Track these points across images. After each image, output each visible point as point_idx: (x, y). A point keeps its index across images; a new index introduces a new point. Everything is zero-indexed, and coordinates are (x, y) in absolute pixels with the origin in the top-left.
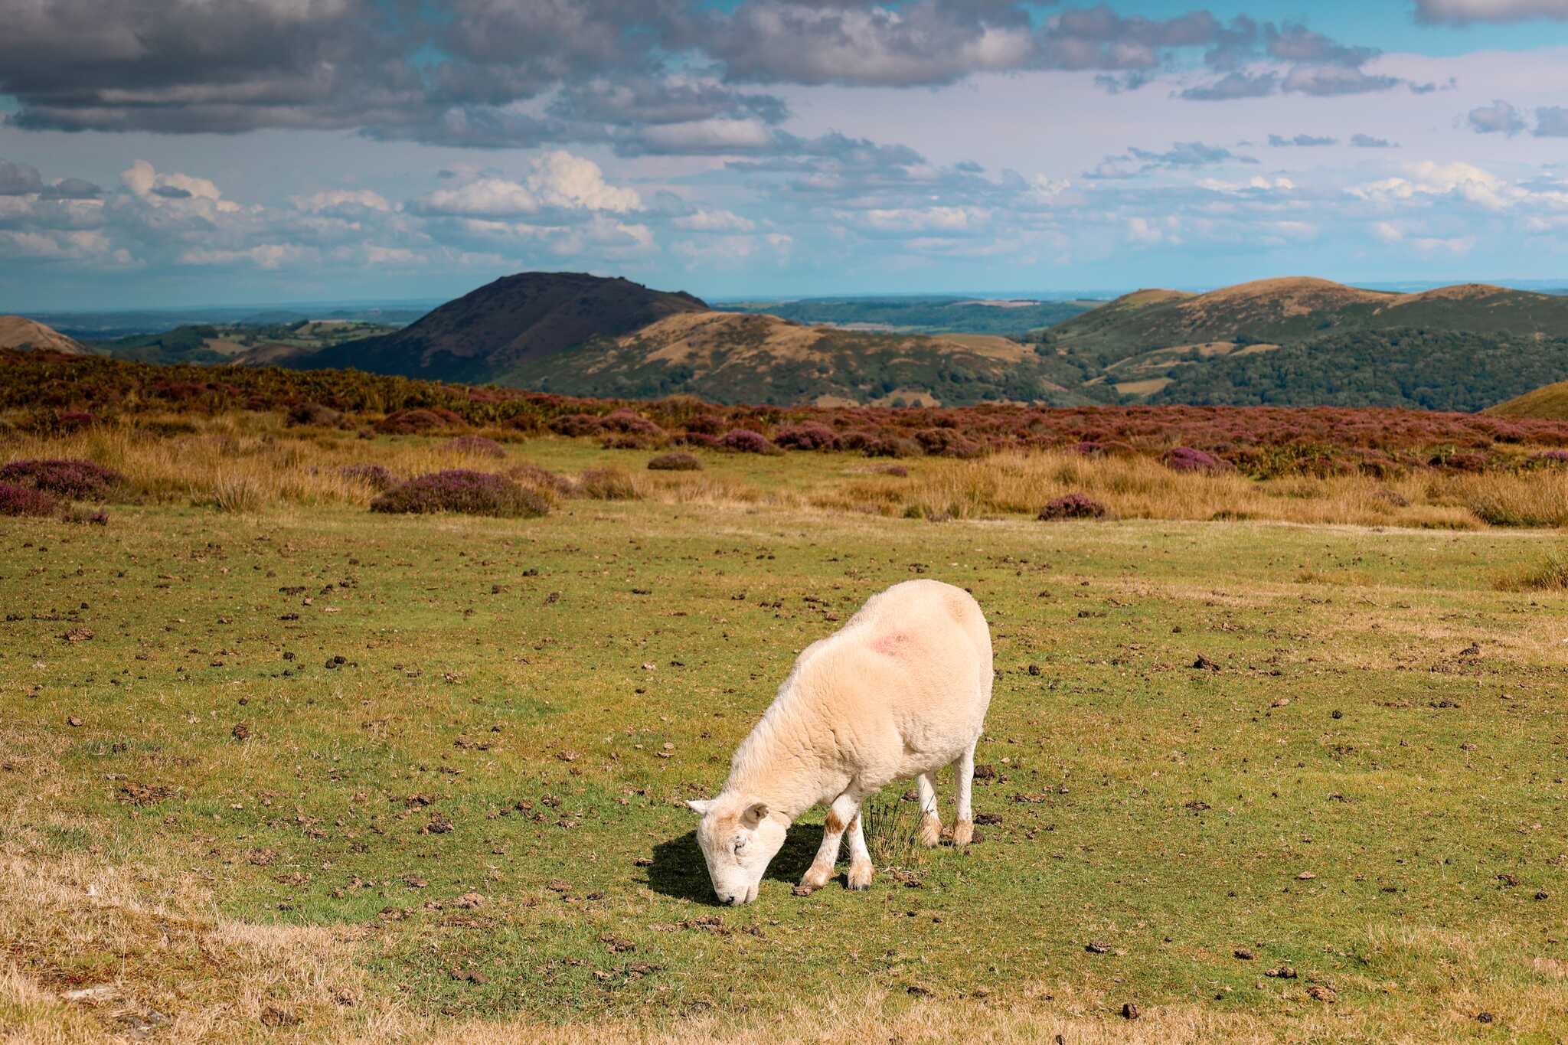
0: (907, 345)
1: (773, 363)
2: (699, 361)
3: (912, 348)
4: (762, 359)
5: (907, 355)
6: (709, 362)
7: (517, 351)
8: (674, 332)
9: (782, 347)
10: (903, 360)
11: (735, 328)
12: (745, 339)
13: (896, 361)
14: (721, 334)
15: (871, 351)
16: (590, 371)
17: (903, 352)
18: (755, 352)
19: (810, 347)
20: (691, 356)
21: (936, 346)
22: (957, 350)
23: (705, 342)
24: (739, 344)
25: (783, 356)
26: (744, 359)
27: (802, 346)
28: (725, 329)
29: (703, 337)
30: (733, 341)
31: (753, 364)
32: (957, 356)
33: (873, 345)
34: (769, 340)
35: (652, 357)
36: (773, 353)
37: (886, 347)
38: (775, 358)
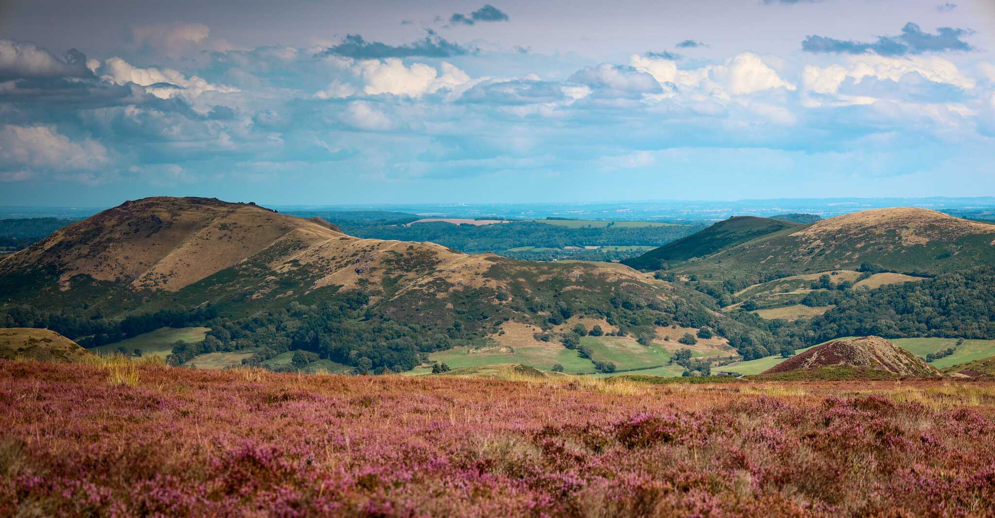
0: (577, 272)
1: (451, 289)
2: (370, 288)
3: (581, 276)
4: (439, 286)
5: (577, 283)
6: (381, 288)
7: (163, 276)
8: (333, 259)
9: (456, 275)
10: (575, 287)
11: (402, 255)
12: (415, 266)
13: (568, 288)
14: (388, 261)
15: (542, 279)
16: (254, 297)
17: (574, 280)
18: (431, 279)
19: (485, 275)
20: (362, 282)
21: (604, 274)
22: (624, 278)
23: (374, 269)
24: (410, 271)
25: (459, 283)
26: (421, 286)
27: (477, 274)
28: (391, 256)
29: (371, 264)
30: (401, 268)
31: (432, 291)
32: (624, 284)
33: (543, 273)
34: (440, 267)
35: (320, 283)
36: (449, 281)
37: (556, 274)
38: (453, 285)
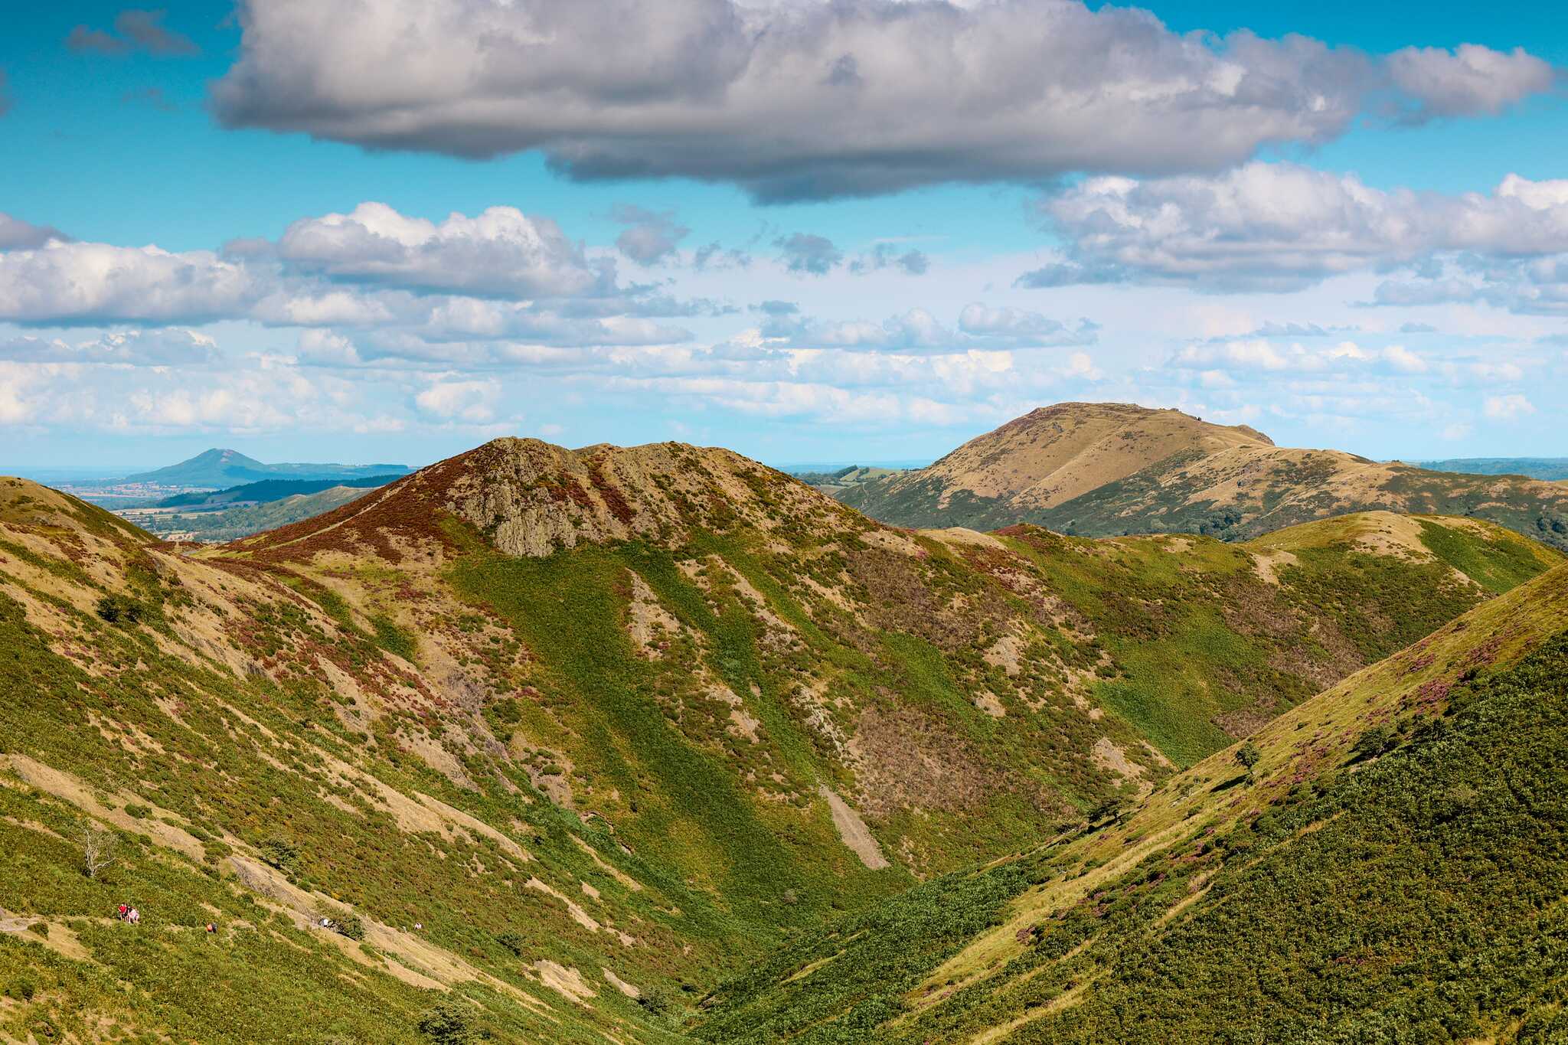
0: (1501, 486)
1: (1335, 505)
2: (1248, 503)
3: (1505, 491)
4: (1321, 501)
5: (1499, 499)
6: (1260, 504)
7: (1046, 492)
8: (1223, 470)
9: (1344, 488)
10: (1494, 504)
11: (1295, 465)
12: (1306, 478)
13: (1485, 505)
14: (1277, 472)
15: (1455, 493)
16: (1123, 514)
17: (1494, 495)
18: (1314, 493)
19: (1381, 488)
20: (1240, 497)
21: (1536, 489)
22: (1562, 493)
23: (1258, 481)
24: (1297, 483)
25: (1347, 498)
26: (1299, 501)
27: (1371, 486)
28: (1282, 466)
29: (1256, 475)
30: (1291, 480)
31: (1310, 507)
32: (1560, 501)
33: (1458, 486)
34: (1331, 479)
35: (1194, 498)
36: (1335, 494)
37: (1474, 488)
38: (1338, 500)
